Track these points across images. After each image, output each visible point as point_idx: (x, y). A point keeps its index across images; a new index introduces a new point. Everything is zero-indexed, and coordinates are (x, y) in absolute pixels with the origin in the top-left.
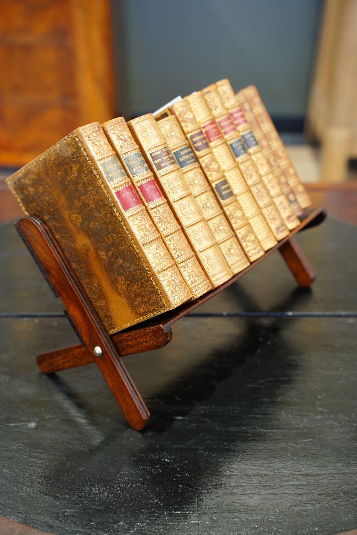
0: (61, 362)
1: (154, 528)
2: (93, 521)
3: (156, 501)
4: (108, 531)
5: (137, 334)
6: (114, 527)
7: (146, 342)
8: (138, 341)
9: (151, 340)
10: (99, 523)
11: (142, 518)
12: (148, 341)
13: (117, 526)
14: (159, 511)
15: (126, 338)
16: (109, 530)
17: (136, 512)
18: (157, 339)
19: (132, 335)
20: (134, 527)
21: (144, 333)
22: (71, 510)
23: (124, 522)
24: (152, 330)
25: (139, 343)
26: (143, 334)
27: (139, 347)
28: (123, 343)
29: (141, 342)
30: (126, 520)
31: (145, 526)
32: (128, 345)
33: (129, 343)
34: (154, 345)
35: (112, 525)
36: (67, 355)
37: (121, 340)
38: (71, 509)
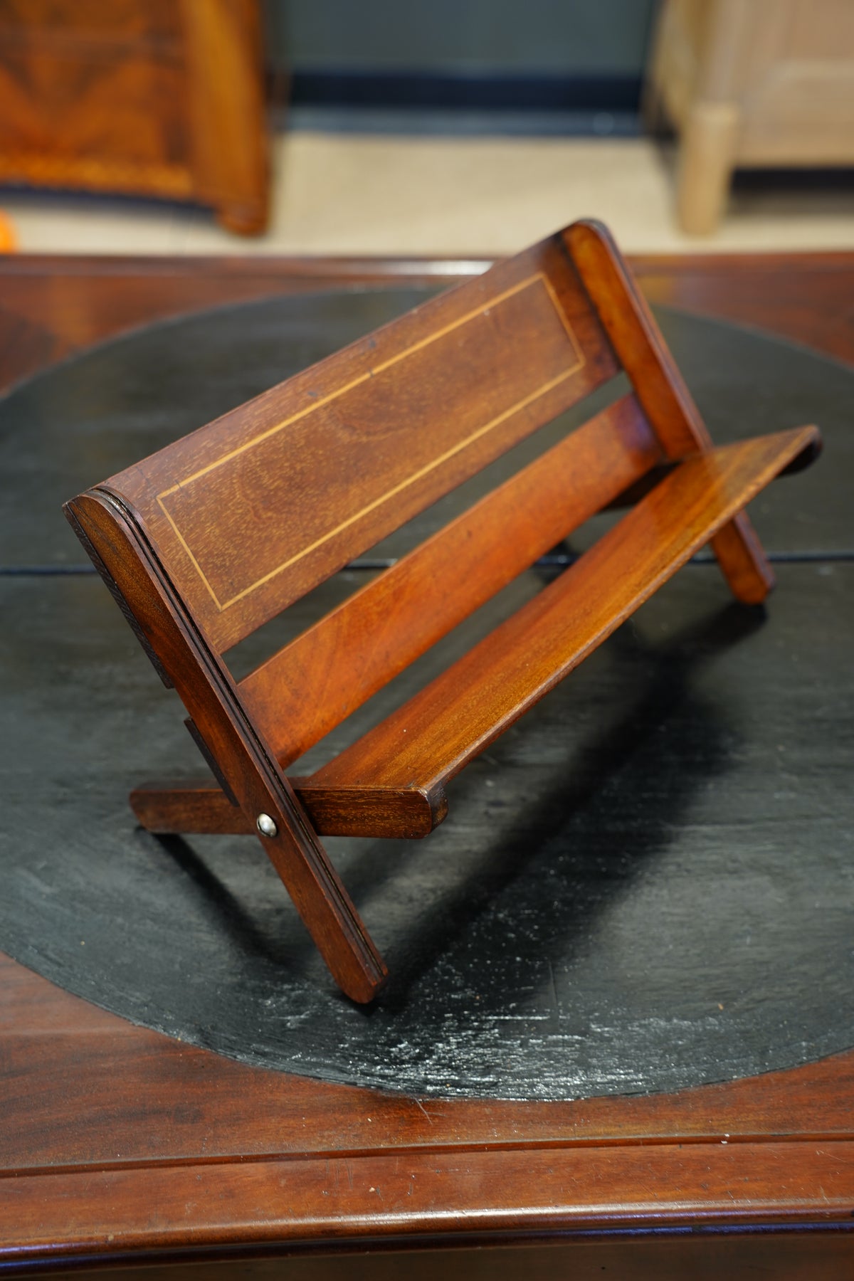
0: (184, 815)
1: (475, 1053)
2: (346, 1040)
3: (469, 992)
4: (379, 1061)
5: (359, 798)
6: (392, 1052)
7: (382, 818)
8: (362, 813)
9: (394, 817)
10: (358, 1045)
11: (445, 1032)
12: (388, 818)
13: (397, 1049)
14: (478, 1017)
15: (335, 800)
16: (381, 1060)
17: (433, 1020)
18: (411, 818)
19: (347, 797)
20: (432, 1053)
21: (378, 798)
22: (297, 1017)
23: (410, 1042)
24: (397, 796)
25: (365, 817)
26: (375, 800)
27: (365, 826)
28: (326, 808)
29: (370, 816)
30: (414, 1038)
31: (455, 1049)
32: (339, 815)
33: (342, 812)
34: (402, 828)
35: (387, 1049)
36: (198, 805)
37: (322, 800)
38: (297, 1014)
